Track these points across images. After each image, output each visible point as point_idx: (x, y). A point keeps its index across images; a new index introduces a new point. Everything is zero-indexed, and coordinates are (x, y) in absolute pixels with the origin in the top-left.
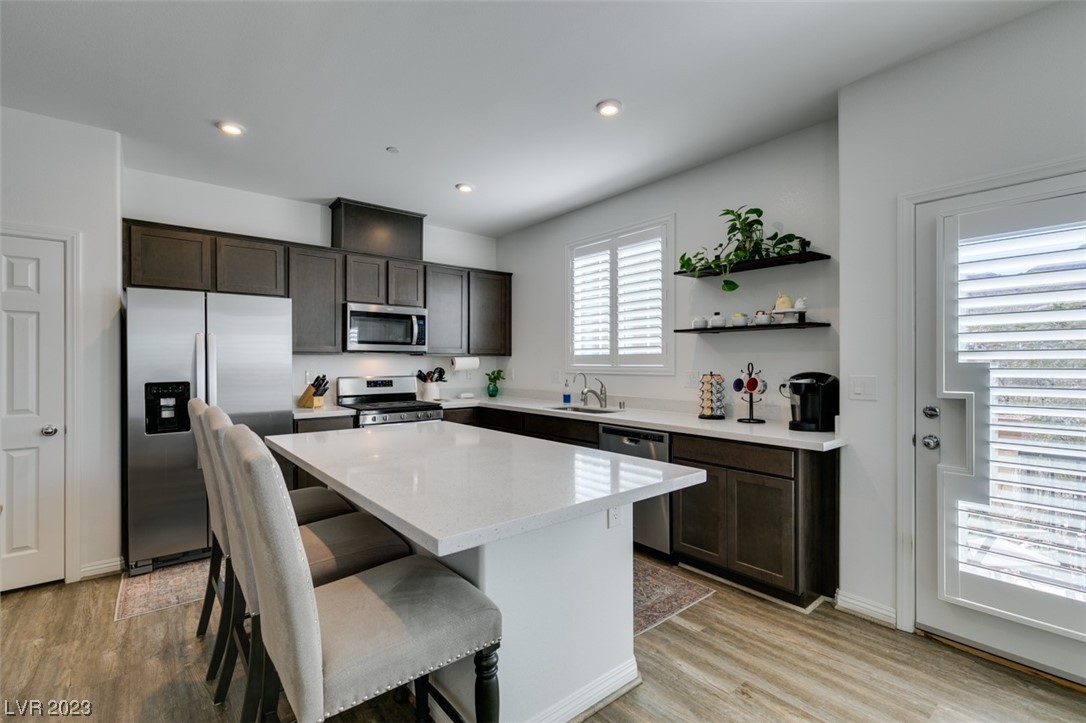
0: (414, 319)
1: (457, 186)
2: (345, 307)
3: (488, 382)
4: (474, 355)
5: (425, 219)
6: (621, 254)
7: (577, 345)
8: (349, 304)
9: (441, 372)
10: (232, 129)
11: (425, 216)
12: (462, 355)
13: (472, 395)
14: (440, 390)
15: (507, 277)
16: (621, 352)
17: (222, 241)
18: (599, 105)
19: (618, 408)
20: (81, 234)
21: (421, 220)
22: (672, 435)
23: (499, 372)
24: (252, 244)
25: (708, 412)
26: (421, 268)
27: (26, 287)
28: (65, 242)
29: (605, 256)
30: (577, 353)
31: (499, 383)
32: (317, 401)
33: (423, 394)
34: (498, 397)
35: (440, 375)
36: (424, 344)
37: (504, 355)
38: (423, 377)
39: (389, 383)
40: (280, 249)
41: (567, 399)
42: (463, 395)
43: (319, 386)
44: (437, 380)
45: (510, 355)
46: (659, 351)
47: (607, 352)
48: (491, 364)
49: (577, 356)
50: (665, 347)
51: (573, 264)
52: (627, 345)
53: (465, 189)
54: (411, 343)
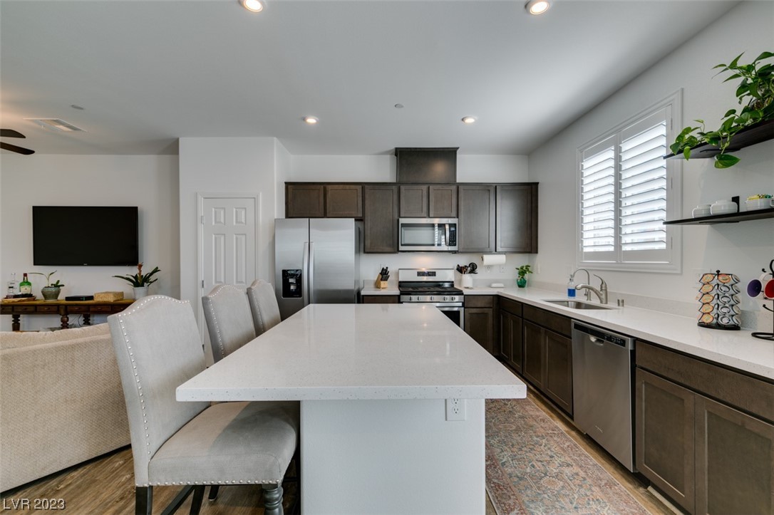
0: (447, 227)
1: (463, 120)
2: (398, 221)
3: (517, 275)
4: (500, 253)
5: (458, 151)
6: (624, 147)
7: (586, 243)
8: (400, 219)
9: (474, 267)
10: (311, 121)
11: (458, 148)
12: (490, 253)
13: (502, 285)
14: (473, 280)
15: (534, 187)
17: (329, 187)
18: (527, 6)
19: (615, 305)
20: (261, 193)
21: (455, 152)
22: (636, 340)
23: (528, 267)
25: (707, 319)
26: (454, 188)
27: (242, 223)
28: (254, 198)
29: (610, 154)
30: (586, 250)
31: (526, 276)
32: (383, 284)
33: (460, 282)
34: (526, 288)
35: (473, 269)
36: (455, 245)
37: (530, 252)
38: (461, 270)
39: (433, 274)
40: (359, 188)
41: (572, 293)
42: (494, 285)
43: (384, 274)
44: (470, 273)
45: (537, 252)
46: (663, 246)
47: (612, 249)
48: (522, 260)
49: (585, 253)
50: (670, 241)
51: (582, 166)
52: (632, 241)
53: (470, 121)
54: (433, 245)
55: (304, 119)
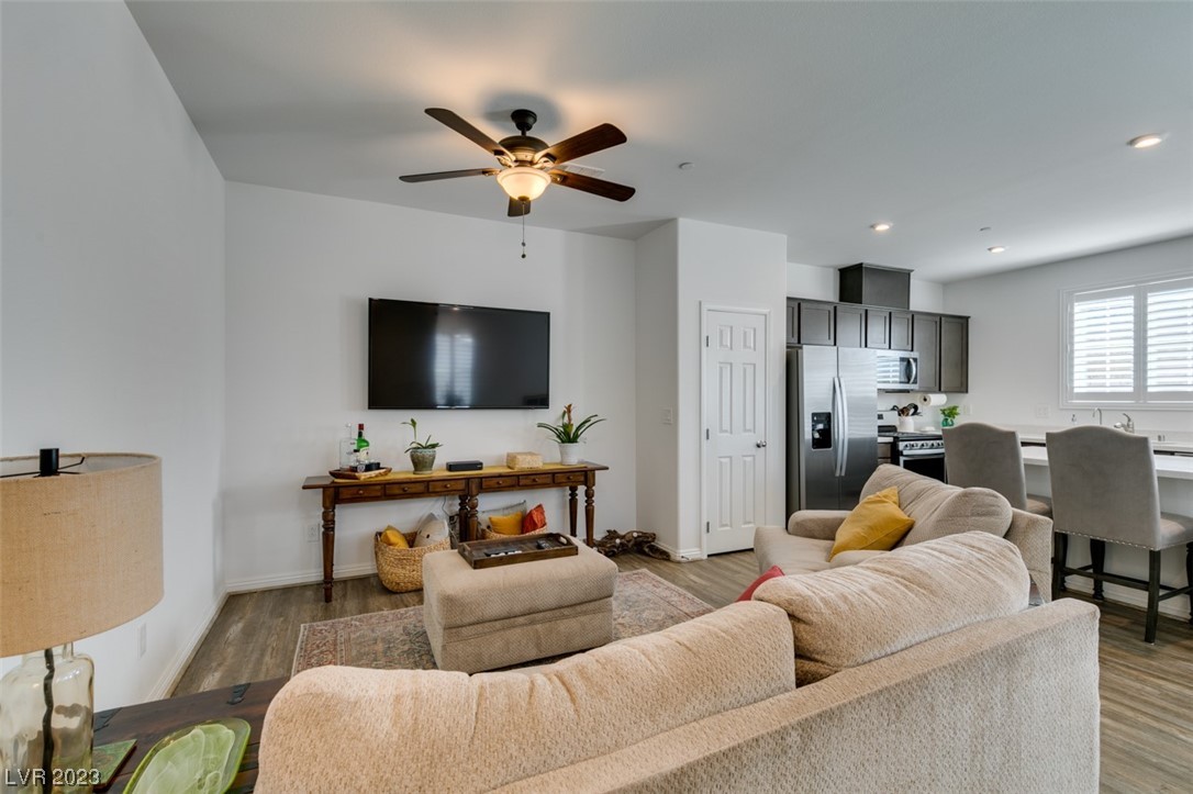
0: (912, 361)
1: (990, 249)
3: (942, 417)
5: (912, 274)
6: (1151, 299)
7: (1076, 383)
9: (916, 408)
10: (882, 228)
11: (915, 271)
12: (934, 392)
14: (915, 423)
15: (964, 321)
16: (1150, 390)
17: (804, 305)
21: (909, 275)
23: (955, 408)
24: (815, 306)
26: (910, 316)
27: (750, 347)
28: (765, 315)
29: (1127, 301)
30: (1079, 390)
33: (902, 423)
35: (915, 410)
36: (916, 383)
37: (962, 392)
38: (903, 412)
39: (881, 417)
44: (913, 414)
45: (967, 392)
47: (1130, 389)
48: (950, 401)
49: (1079, 393)
51: (1072, 308)
54: (908, 383)
55: (873, 227)
